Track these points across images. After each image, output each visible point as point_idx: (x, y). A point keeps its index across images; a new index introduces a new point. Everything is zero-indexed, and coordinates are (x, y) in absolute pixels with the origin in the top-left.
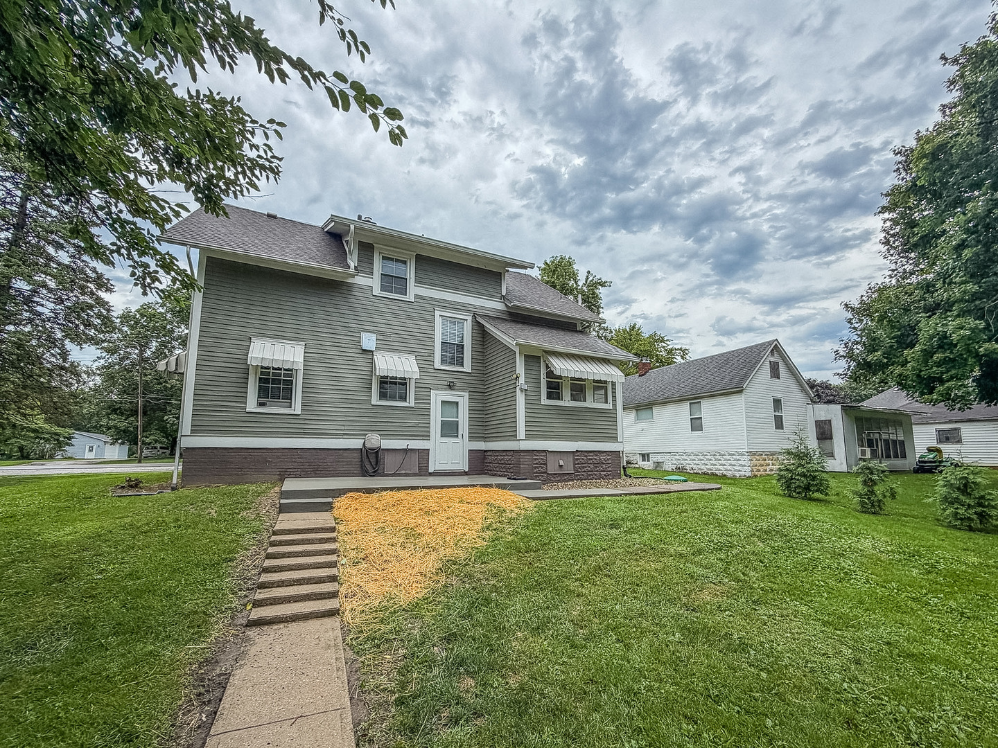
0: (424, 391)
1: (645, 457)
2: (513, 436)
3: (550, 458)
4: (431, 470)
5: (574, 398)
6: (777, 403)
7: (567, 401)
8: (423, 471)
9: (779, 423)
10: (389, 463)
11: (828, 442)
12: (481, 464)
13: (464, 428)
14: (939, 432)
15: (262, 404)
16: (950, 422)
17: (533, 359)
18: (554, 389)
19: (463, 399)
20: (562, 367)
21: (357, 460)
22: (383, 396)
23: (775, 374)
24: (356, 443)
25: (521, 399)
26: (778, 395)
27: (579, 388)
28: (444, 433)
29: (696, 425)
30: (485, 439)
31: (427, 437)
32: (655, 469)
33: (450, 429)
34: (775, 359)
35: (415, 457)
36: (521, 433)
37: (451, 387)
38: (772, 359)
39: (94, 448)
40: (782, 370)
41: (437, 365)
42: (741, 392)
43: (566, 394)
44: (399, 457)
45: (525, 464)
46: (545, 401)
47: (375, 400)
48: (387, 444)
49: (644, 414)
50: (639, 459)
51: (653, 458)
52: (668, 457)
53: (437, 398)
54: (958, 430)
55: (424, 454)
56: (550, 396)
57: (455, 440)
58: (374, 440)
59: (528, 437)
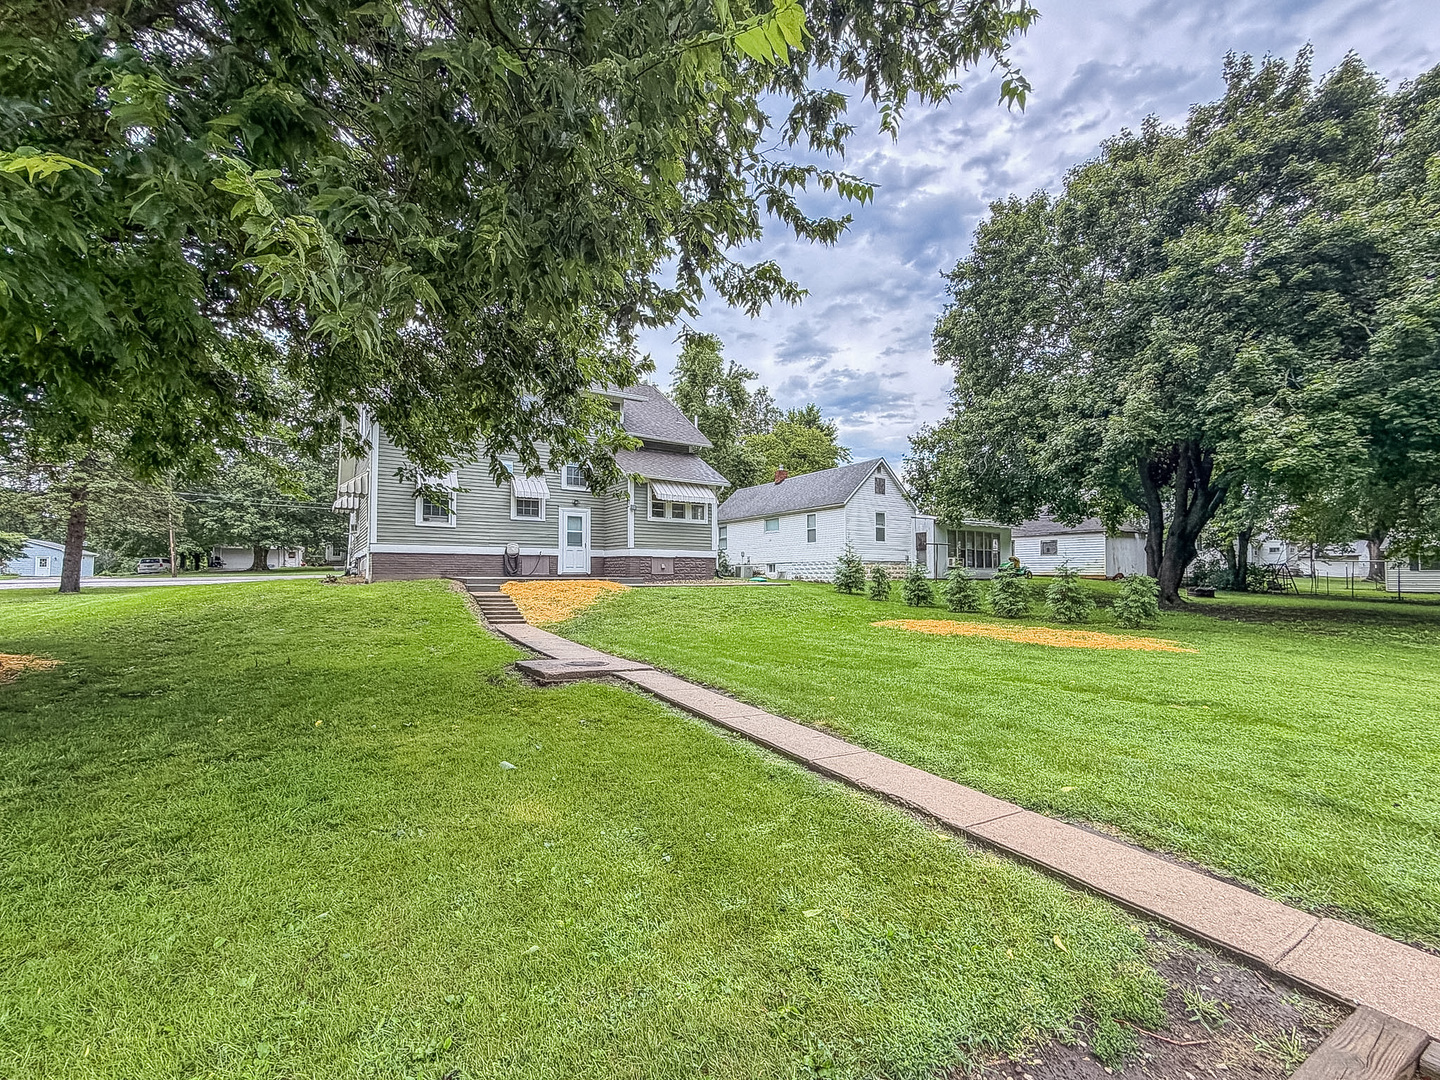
0: (553, 508)
1: (772, 567)
2: (625, 546)
3: (654, 564)
4: (560, 573)
5: (675, 515)
6: (880, 516)
7: (669, 518)
8: (553, 574)
9: (880, 535)
10: (526, 567)
11: (923, 552)
12: (602, 568)
13: (587, 539)
14: (1043, 543)
15: (425, 519)
16: (1051, 534)
17: (642, 486)
18: (659, 508)
19: (586, 514)
20: (664, 492)
21: (500, 564)
22: (519, 512)
23: (880, 488)
24: (500, 551)
25: (631, 516)
26: (880, 510)
27: (679, 509)
28: (570, 543)
29: (812, 536)
30: (604, 548)
31: (556, 546)
32: (779, 579)
33: (575, 539)
34: (882, 475)
35: (547, 562)
36: (631, 543)
37: (575, 504)
38: (879, 476)
39: (49, 561)
40: (888, 486)
41: (565, 486)
42: (843, 506)
43: (669, 512)
44: (533, 562)
45: (633, 565)
46: (651, 518)
47: (514, 515)
48: (524, 551)
49: (772, 524)
50: (766, 569)
51: (779, 568)
52: (790, 566)
53: (564, 513)
54: (1055, 542)
55: (553, 560)
56: (655, 514)
57: (579, 548)
58: (513, 549)
59: (636, 546)
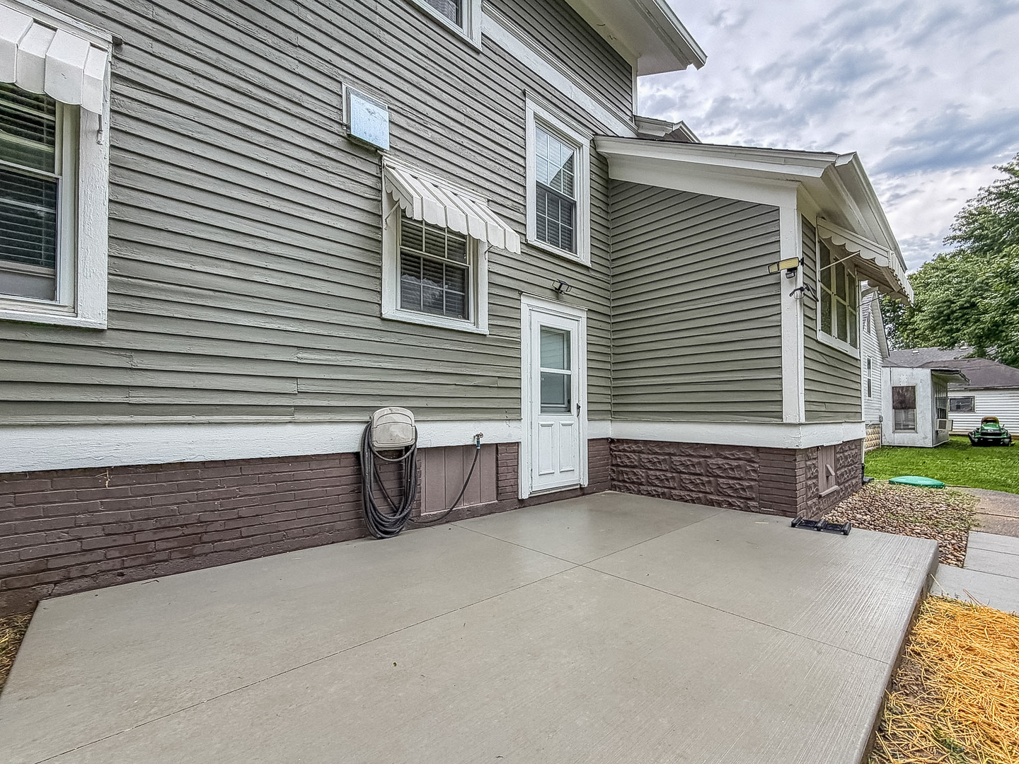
0: (507, 298)
2: (772, 413)
4: (524, 495)
8: (508, 498)
10: (433, 485)
11: (910, 412)
13: (580, 391)
16: (965, 390)
19: (577, 326)
28: (547, 404)
31: (512, 412)
33: (556, 394)
35: (487, 464)
37: (558, 295)
41: (532, 236)
47: (392, 306)
48: (432, 434)
53: (532, 317)
54: (971, 398)
55: (506, 455)
57: (565, 419)
